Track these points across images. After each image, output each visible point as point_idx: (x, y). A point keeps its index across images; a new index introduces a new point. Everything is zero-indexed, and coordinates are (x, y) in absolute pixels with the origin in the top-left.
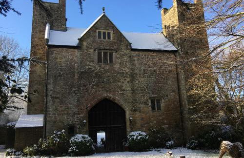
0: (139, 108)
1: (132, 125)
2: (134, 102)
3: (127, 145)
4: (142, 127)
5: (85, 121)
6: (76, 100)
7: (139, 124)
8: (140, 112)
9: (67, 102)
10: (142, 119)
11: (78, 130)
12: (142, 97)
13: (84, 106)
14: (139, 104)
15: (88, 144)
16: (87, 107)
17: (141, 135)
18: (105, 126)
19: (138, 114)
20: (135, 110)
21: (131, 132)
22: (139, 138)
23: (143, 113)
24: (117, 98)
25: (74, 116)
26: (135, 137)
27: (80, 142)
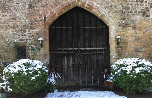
0: (133, 21)
1: (119, 49)
2: (124, 12)
3: (111, 79)
4: (137, 51)
5: (41, 39)
6: (28, 6)
7: (131, 47)
8: (134, 28)
9: (12, 8)
10: (138, 39)
11: (30, 52)
12: (139, 3)
13: (40, 16)
14: (133, 15)
15: (33, 78)
16: (45, 18)
17: (142, 65)
18: (76, 49)
19: (130, 30)
20: (126, 25)
21: (119, 59)
22: (138, 70)
23: (140, 29)
24: (95, 4)
25: (25, 31)
26: (129, 69)
27: (15, 74)
